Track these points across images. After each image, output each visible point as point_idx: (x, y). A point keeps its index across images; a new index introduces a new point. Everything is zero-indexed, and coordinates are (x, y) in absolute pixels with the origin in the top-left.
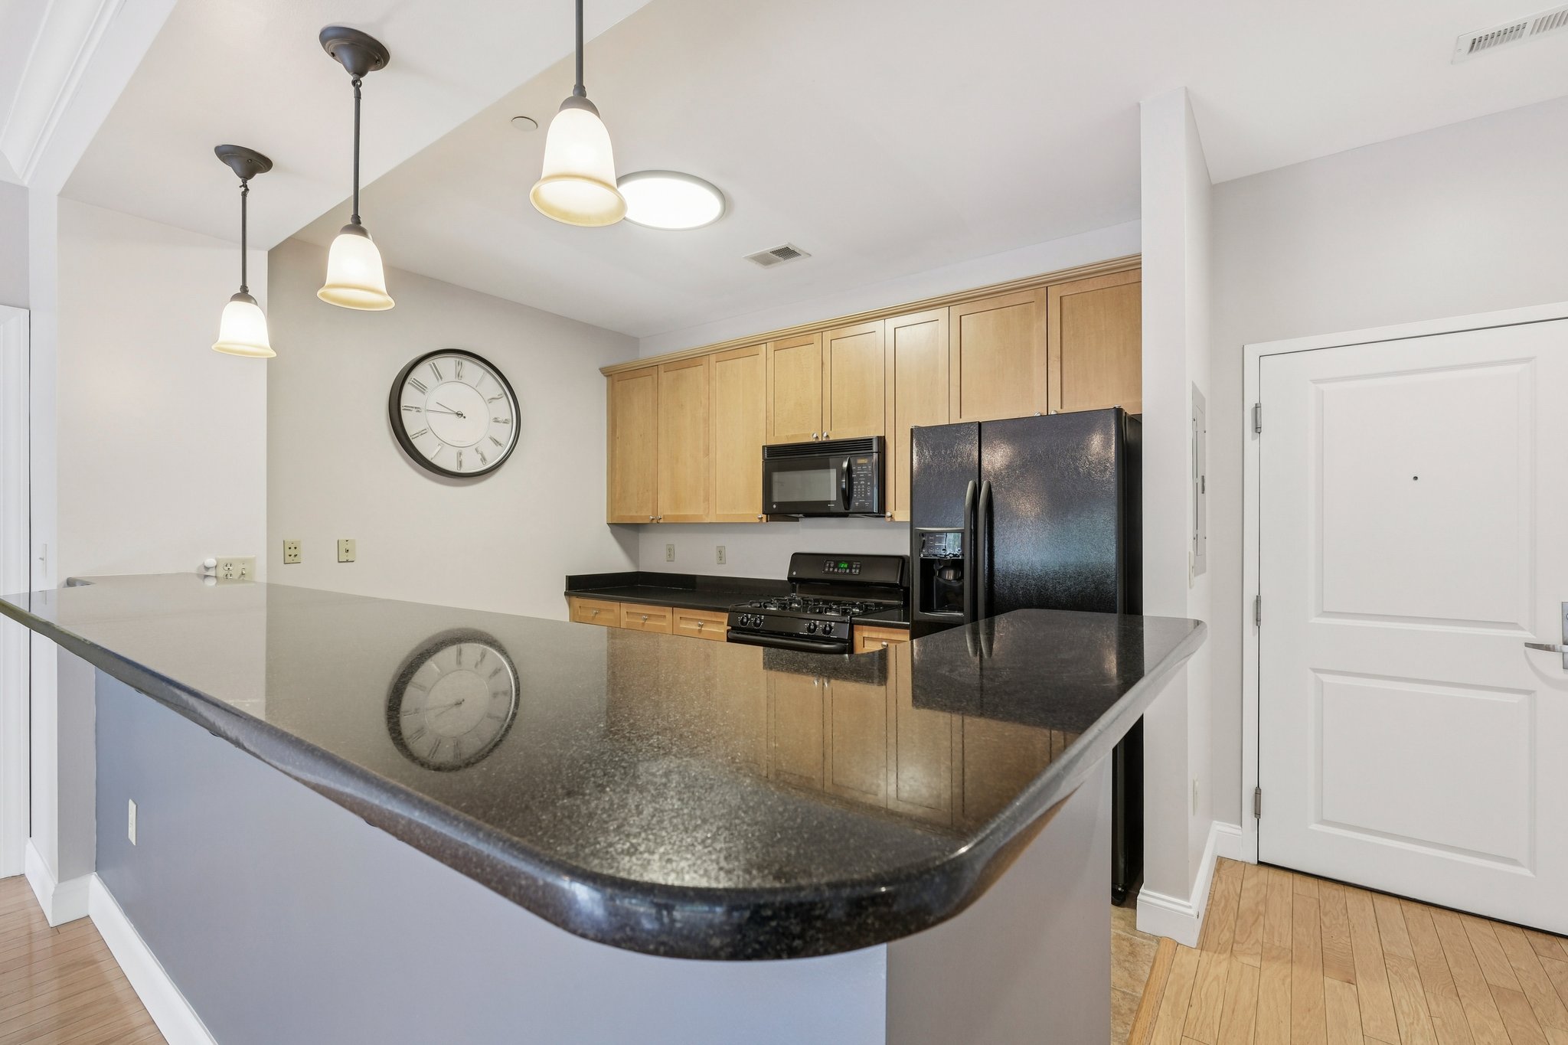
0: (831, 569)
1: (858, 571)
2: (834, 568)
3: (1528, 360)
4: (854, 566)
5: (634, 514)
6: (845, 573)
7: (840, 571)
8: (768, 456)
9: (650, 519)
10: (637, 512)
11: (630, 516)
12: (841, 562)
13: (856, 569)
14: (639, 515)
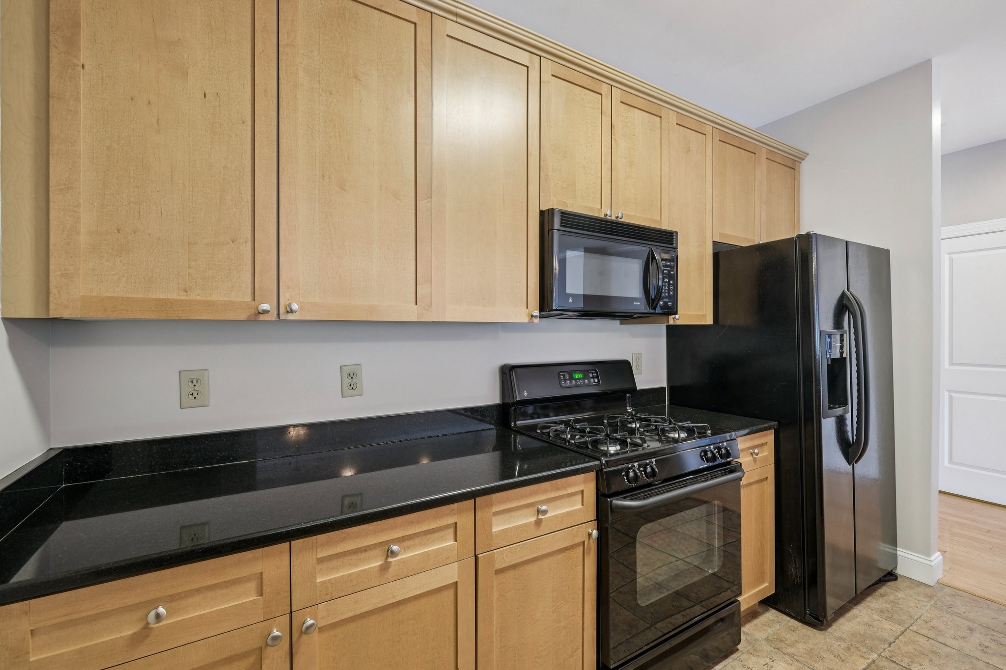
0: (568, 383)
1: (596, 380)
4: (591, 375)
5: (173, 296)
6: (584, 385)
7: (578, 383)
8: (561, 226)
9: (253, 311)
10: (186, 291)
11: (157, 300)
12: (575, 371)
13: (593, 378)
14: (198, 298)
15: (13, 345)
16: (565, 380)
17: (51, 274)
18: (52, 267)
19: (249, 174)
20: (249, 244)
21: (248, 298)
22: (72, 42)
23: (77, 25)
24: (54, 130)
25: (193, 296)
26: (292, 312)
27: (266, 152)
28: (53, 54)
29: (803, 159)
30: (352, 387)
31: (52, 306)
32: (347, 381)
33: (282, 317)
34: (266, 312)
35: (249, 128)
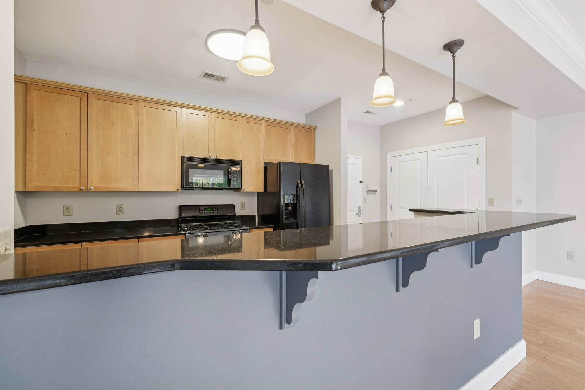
0: (203, 212)
1: (216, 211)
2: (205, 211)
3: (355, 165)
4: (214, 209)
5: (58, 185)
6: (211, 213)
7: (208, 212)
8: (186, 161)
9: (80, 189)
10: (61, 184)
11: (53, 186)
12: (207, 208)
13: (215, 210)
14: (64, 186)
15: (18, 198)
16: (202, 211)
17: (27, 181)
18: (27, 179)
19: (79, 153)
20: (79, 171)
21: (79, 186)
22: (32, 125)
23: (33, 121)
24: (27, 147)
25: (63, 185)
26: (91, 189)
27: (84, 147)
28: (27, 128)
29: (316, 128)
30: (120, 211)
31: (27, 188)
32: (118, 209)
33: (88, 190)
34: (83, 189)
35: (79, 141)
